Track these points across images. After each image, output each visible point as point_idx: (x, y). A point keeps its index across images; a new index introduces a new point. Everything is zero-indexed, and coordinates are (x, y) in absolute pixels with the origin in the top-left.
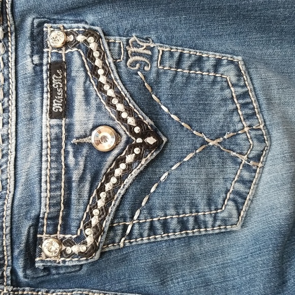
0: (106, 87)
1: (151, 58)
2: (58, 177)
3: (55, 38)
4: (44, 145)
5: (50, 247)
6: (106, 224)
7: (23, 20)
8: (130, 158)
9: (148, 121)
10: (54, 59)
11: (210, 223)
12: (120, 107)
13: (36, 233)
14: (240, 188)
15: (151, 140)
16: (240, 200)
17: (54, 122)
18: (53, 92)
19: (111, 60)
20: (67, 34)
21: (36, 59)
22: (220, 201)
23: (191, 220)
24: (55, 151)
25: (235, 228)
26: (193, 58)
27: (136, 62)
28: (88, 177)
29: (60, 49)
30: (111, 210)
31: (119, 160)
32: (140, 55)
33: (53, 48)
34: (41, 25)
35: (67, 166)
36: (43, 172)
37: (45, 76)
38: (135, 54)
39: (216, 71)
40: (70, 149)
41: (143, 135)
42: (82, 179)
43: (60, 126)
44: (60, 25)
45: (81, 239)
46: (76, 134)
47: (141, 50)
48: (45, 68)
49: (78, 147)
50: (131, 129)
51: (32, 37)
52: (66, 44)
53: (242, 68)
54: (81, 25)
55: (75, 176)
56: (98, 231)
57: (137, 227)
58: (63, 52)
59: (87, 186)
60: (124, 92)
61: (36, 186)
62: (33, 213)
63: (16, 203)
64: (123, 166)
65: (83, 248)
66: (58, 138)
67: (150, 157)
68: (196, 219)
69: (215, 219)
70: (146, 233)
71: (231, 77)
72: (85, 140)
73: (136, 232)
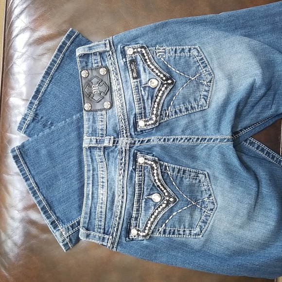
0: (151, 66)
1: (165, 52)
2: (140, 99)
3: (130, 51)
4: (133, 89)
5: (141, 123)
6: (159, 113)
7: (117, 47)
8: (163, 89)
9: (167, 75)
10: (131, 59)
11: (197, 107)
12: (157, 72)
13: (136, 119)
14: (205, 93)
15: (170, 82)
16: (206, 98)
17: (135, 80)
18: (132, 71)
19: (151, 56)
20: (134, 49)
21: (124, 60)
22: (199, 99)
23: (190, 107)
24: (137, 91)
25: (206, 108)
26: (180, 49)
27: (160, 55)
28: (150, 98)
29: (132, 55)
30: (160, 108)
31: (159, 90)
32: (161, 52)
33: (129, 55)
34: (123, 47)
35: (142, 95)
36: (135, 98)
37: (128, 65)
38: (159, 52)
39: (190, 52)
40: (142, 89)
41: (167, 80)
42: (148, 99)
43: (137, 82)
44: (131, 46)
45: (151, 119)
46: (143, 84)
47: (160, 51)
48: (128, 63)
49: (145, 88)
50: (162, 78)
51: (121, 52)
52: (134, 53)
53: (199, 49)
54: (138, 45)
55: (145, 98)
56: (157, 116)
57: (170, 112)
58: (133, 56)
59: (150, 101)
60: (157, 66)
61: (133, 104)
62: (134, 113)
63: (128, 110)
64: (161, 92)
65: (152, 122)
66: (137, 86)
67: (170, 87)
68: (191, 106)
69: (198, 106)
70: (174, 114)
71: (196, 53)
72: (147, 85)
73: (170, 114)
